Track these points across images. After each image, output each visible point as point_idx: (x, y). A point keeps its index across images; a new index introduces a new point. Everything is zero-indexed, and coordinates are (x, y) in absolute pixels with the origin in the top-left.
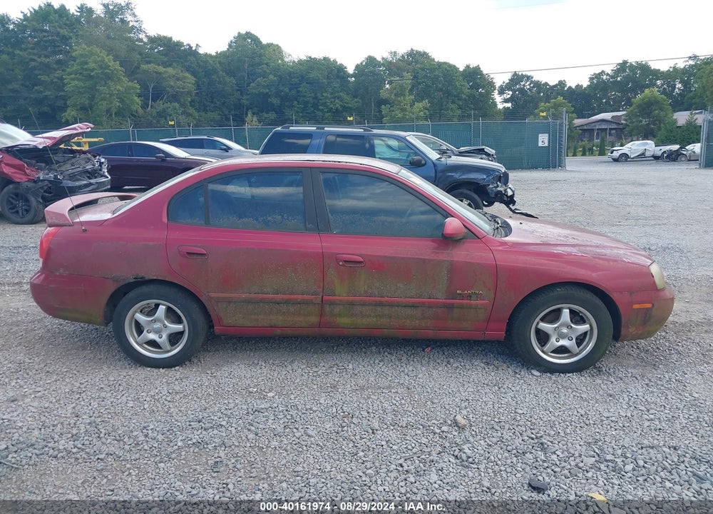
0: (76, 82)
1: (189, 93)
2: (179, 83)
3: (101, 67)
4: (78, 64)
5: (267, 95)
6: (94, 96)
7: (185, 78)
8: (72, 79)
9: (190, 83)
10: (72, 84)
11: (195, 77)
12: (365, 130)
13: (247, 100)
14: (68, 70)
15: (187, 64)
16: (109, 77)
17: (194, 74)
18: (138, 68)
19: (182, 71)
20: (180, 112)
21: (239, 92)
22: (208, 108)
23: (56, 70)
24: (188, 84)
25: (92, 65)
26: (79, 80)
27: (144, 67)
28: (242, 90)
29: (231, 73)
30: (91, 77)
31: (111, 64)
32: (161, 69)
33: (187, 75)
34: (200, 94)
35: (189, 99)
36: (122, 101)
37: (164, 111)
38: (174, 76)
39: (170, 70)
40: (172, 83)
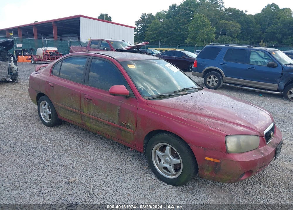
0: (192, 28)
1: (237, 32)
2: (233, 28)
3: (202, 22)
4: (194, 21)
5: (275, 33)
6: (197, 33)
7: (237, 25)
8: (191, 27)
9: (238, 28)
10: (191, 28)
11: (241, 25)
12: (248, 47)
13: (265, 35)
14: (191, 23)
15: (239, 19)
16: (204, 26)
17: (241, 24)
18: (218, 22)
19: (236, 23)
20: (230, 40)
21: (261, 32)
22: (245, 39)
23: (187, 24)
24: (237, 28)
25: (199, 21)
26: (194, 27)
27: (220, 21)
28: (263, 31)
29: (260, 23)
30: (197, 26)
31: (206, 21)
32: (227, 22)
33: (238, 24)
34: (242, 33)
35: (236, 35)
36: (207, 35)
37: (224, 39)
38: (232, 25)
39: (231, 23)
40: (230, 28)
